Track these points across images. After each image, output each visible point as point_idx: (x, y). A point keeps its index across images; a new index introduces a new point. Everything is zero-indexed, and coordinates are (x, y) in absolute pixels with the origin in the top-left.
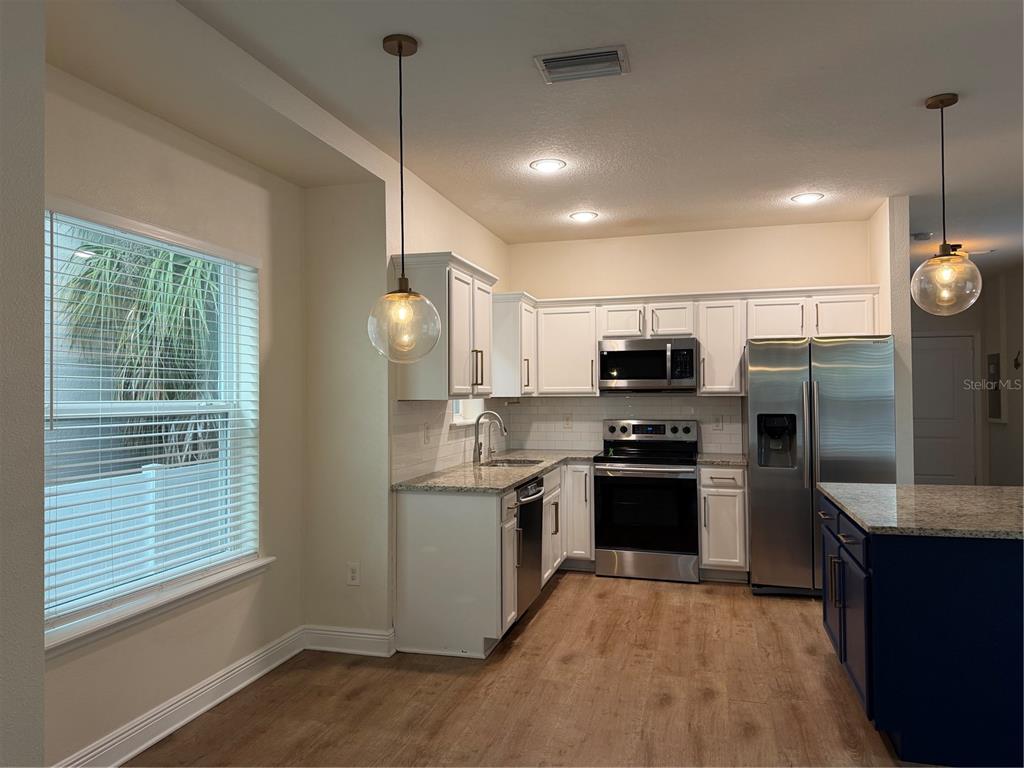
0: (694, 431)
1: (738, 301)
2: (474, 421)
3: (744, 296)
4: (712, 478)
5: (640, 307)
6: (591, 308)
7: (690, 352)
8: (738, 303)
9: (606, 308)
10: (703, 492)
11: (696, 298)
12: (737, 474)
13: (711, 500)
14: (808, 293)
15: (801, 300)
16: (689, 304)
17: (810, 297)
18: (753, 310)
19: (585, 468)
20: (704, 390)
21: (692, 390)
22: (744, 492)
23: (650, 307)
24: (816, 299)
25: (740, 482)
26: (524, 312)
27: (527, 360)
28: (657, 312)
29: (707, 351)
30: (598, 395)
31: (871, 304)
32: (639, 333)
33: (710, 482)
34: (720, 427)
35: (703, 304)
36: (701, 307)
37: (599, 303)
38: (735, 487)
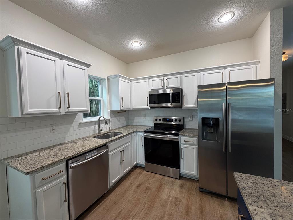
0: (182, 121)
1: (197, 73)
2: (98, 119)
3: (199, 71)
4: (184, 141)
5: (162, 78)
6: (147, 80)
7: (179, 93)
8: (197, 74)
9: (152, 80)
10: (182, 146)
11: (181, 73)
12: (195, 140)
13: (184, 149)
14: (225, 68)
15: (222, 71)
16: (179, 76)
17: (226, 69)
18: (202, 76)
19: (142, 134)
20: (184, 107)
21: (180, 107)
22: (197, 147)
23: (165, 78)
24: (229, 69)
25: (195, 143)
26: (121, 81)
27: (123, 98)
28: (168, 80)
29: (185, 93)
30: (150, 109)
31: (255, 69)
32: (162, 87)
33: (184, 142)
34: (192, 120)
35: (184, 76)
36: (183, 77)
37: (149, 78)
38: (194, 145)
